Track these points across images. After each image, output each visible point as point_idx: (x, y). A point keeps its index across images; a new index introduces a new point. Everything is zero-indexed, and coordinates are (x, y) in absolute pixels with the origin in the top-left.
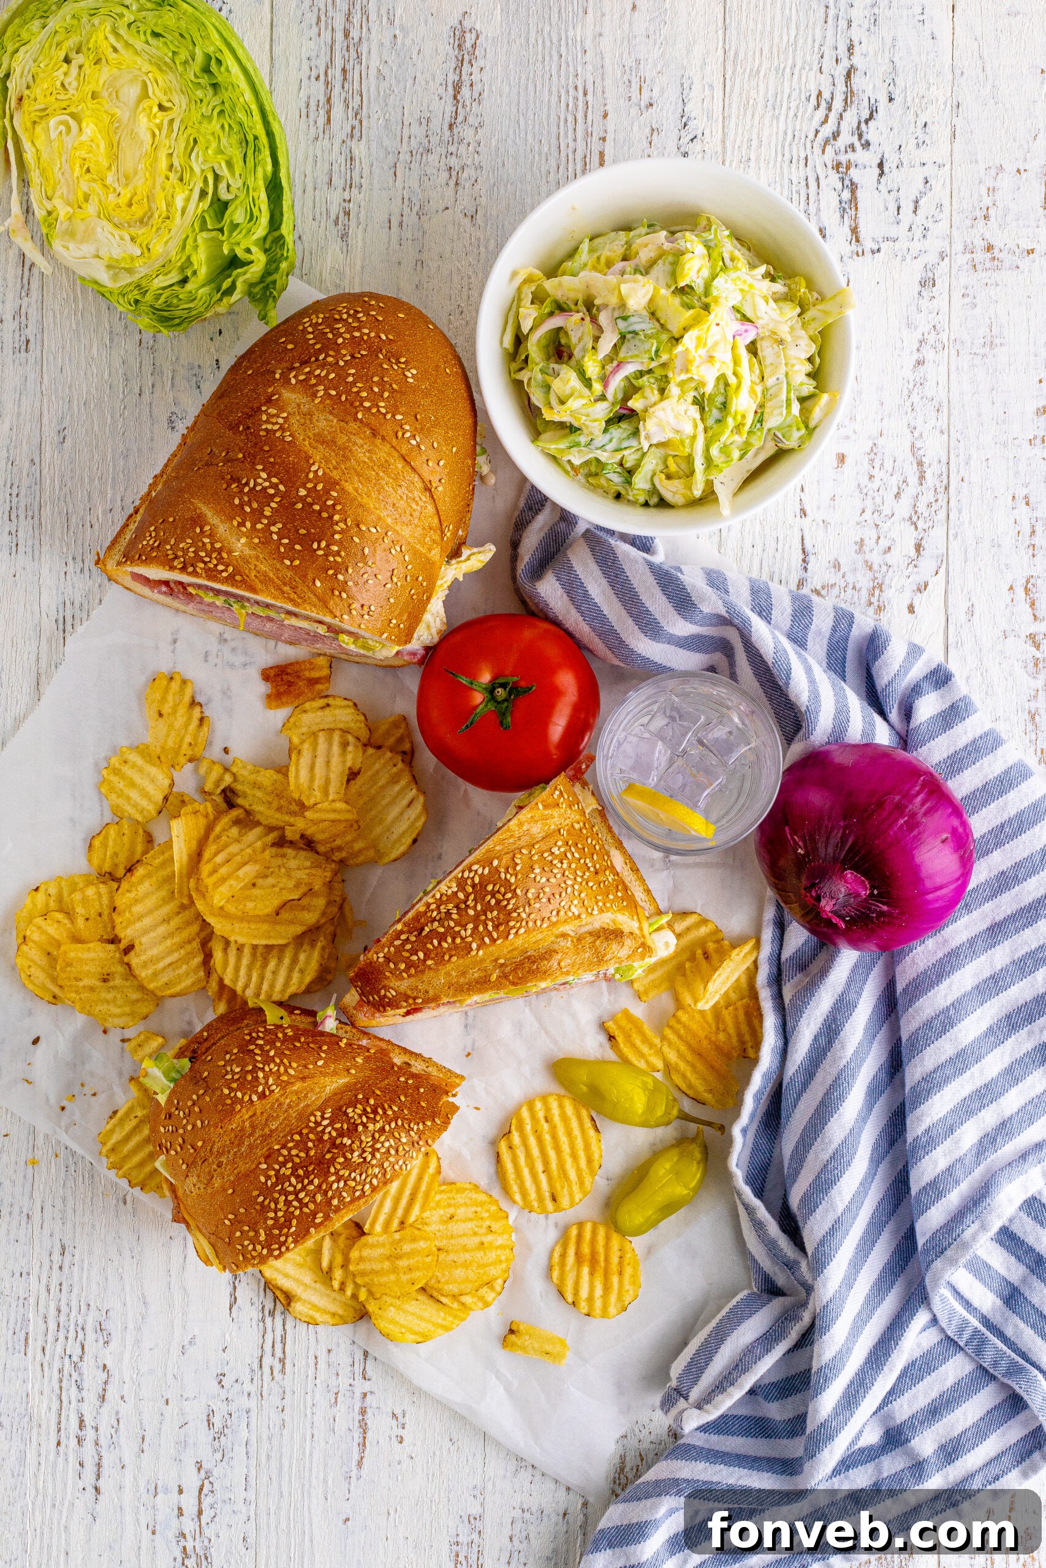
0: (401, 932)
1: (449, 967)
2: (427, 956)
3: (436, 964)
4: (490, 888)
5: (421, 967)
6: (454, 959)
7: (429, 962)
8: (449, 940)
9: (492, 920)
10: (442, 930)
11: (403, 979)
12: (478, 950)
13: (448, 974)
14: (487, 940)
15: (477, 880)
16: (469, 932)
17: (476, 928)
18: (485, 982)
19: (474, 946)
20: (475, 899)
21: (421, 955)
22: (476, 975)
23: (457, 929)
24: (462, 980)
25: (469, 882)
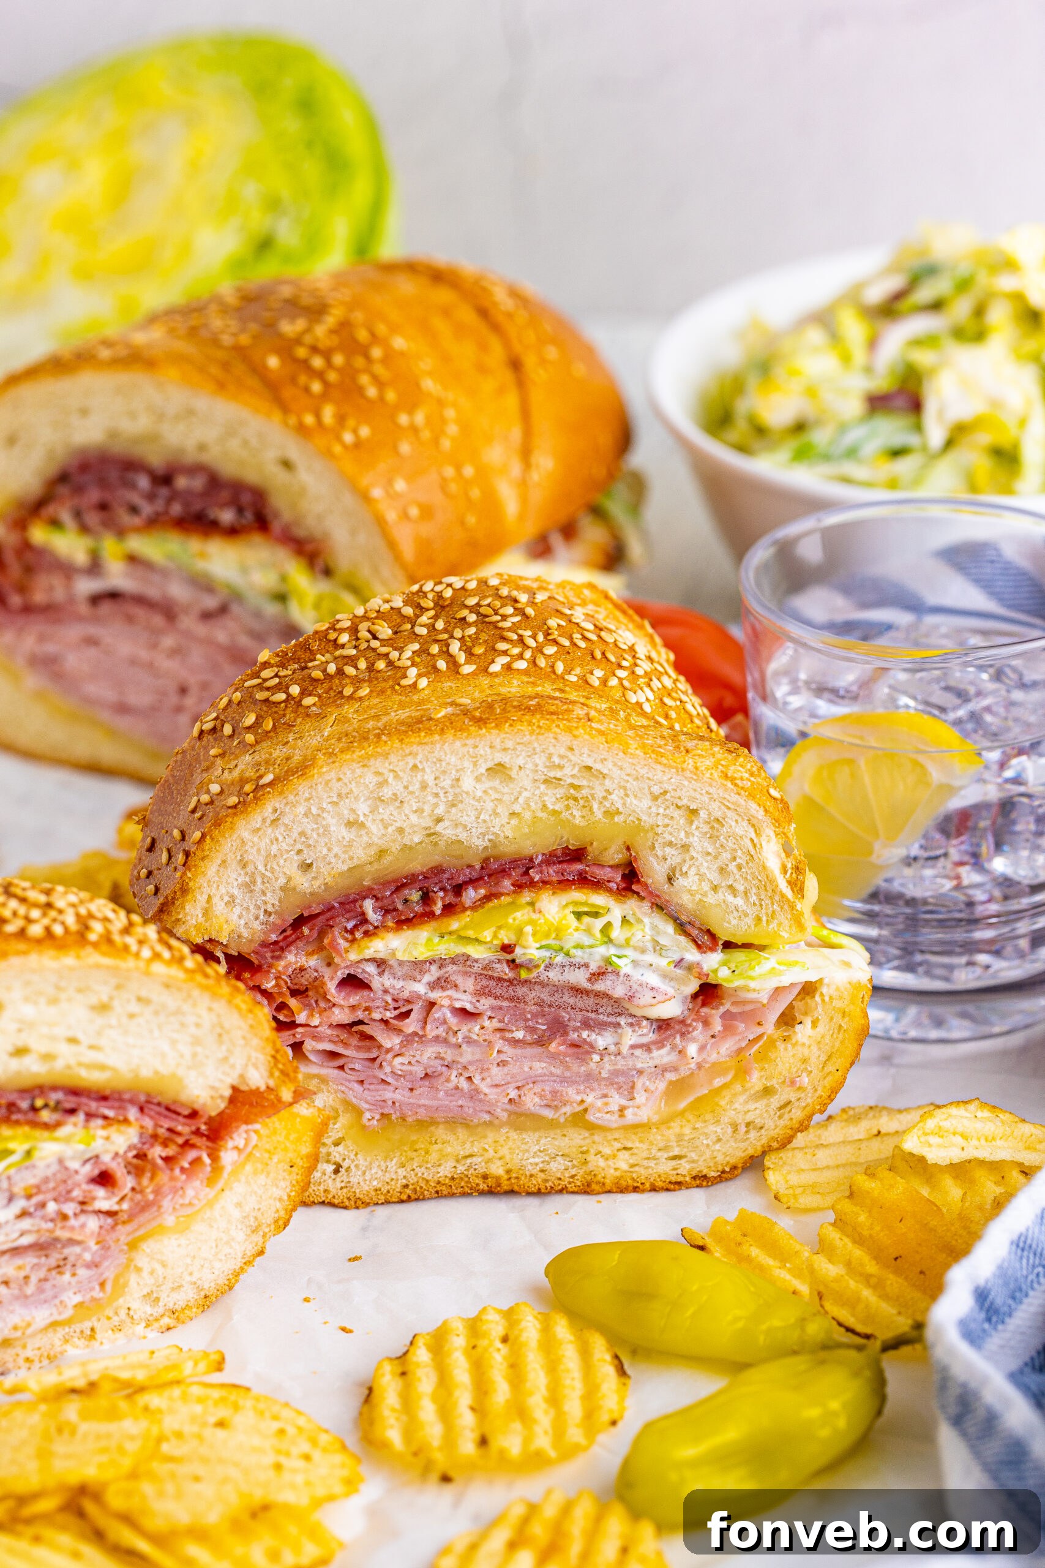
0: (266, 665)
1: (349, 710)
2: (304, 693)
3: (323, 702)
4: (472, 601)
5: (290, 716)
6: (364, 691)
7: (308, 701)
8: (362, 664)
9: (462, 639)
10: (354, 652)
11: (244, 747)
12: (420, 676)
13: (344, 720)
14: (442, 665)
15: (448, 593)
16: (408, 653)
17: (424, 651)
18: (420, 721)
19: (413, 672)
20: (436, 617)
21: (295, 690)
22: (403, 716)
23: (384, 650)
24: (371, 724)
25: (430, 596)
